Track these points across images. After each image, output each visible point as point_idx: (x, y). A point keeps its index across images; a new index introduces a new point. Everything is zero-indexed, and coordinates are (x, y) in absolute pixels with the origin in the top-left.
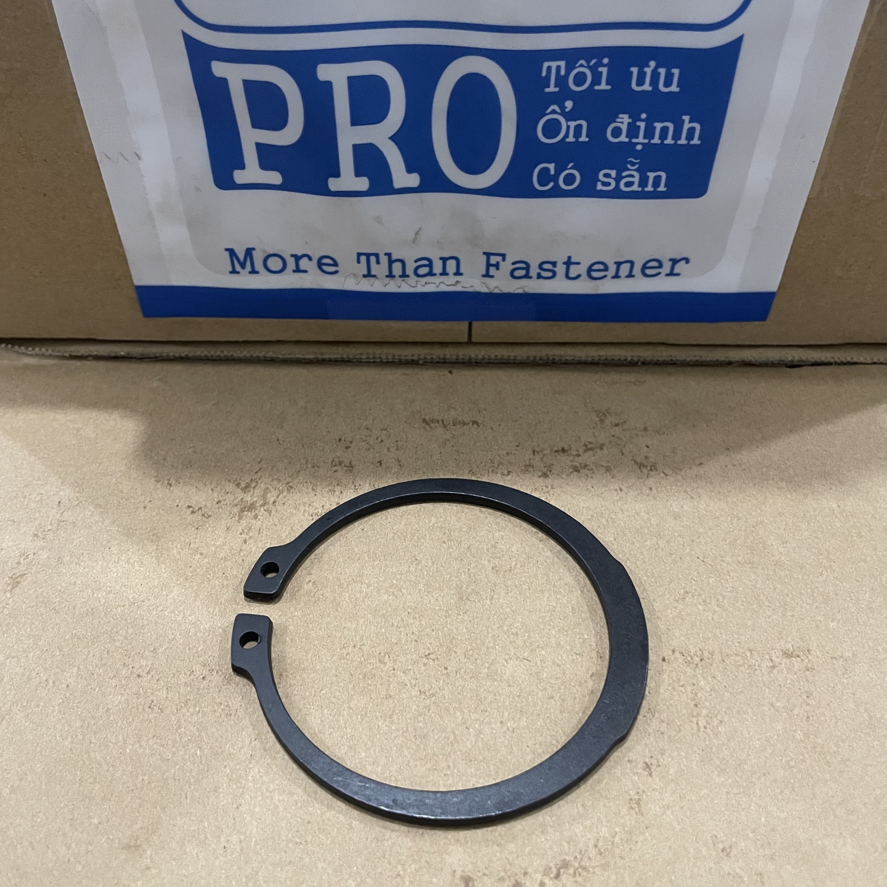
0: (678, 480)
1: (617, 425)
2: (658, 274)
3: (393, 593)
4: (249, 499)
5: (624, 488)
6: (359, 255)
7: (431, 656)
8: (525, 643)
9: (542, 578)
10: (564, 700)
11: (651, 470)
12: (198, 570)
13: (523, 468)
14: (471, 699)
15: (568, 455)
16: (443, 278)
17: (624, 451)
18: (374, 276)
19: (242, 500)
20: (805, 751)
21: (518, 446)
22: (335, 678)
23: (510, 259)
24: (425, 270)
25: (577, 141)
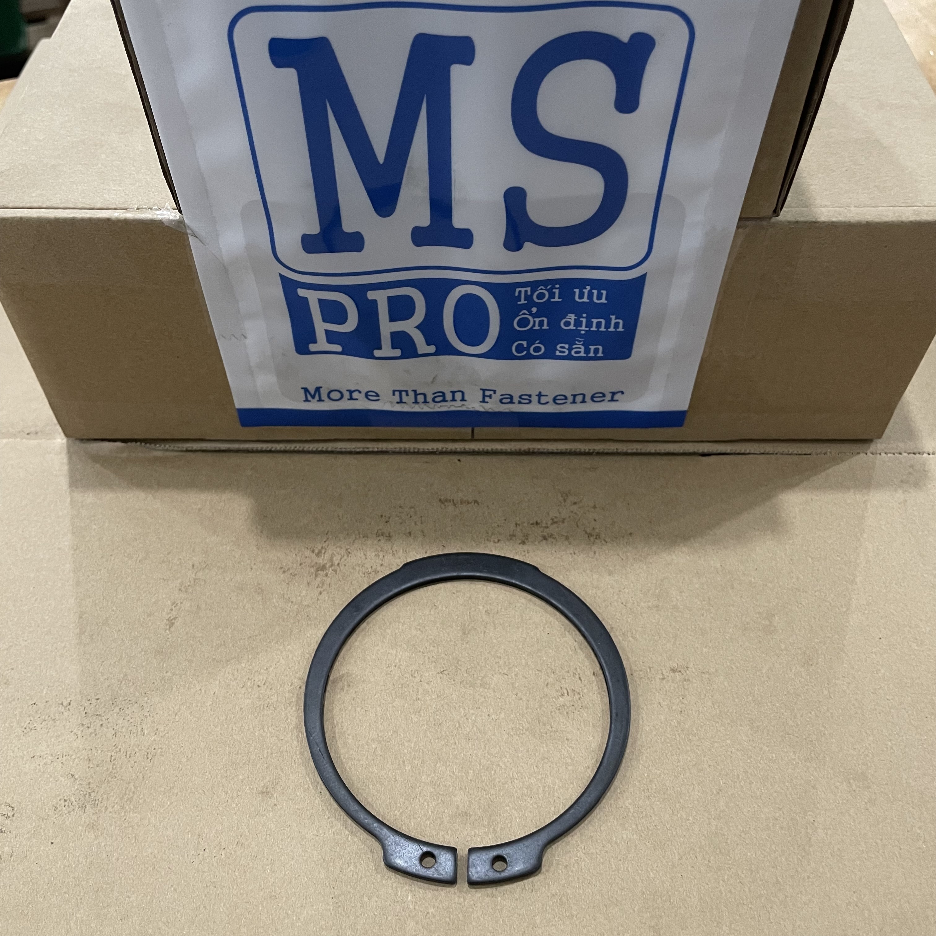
0: (614, 546)
1: (575, 503)
2: (603, 400)
3: (420, 629)
4: (321, 561)
5: (576, 552)
7: (445, 672)
8: (505, 663)
9: (518, 618)
10: (528, 701)
11: (596, 538)
12: (291, 614)
13: (508, 537)
14: (470, 700)
15: (540, 527)
16: (453, 403)
17: (578, 523)
18: (405, 403)
19: (316, 563)
20: (676, 733)
21: (505, 520)
22: (383, 687)
23: (499, 393)
24: (440, 399)
25: (541, 328)
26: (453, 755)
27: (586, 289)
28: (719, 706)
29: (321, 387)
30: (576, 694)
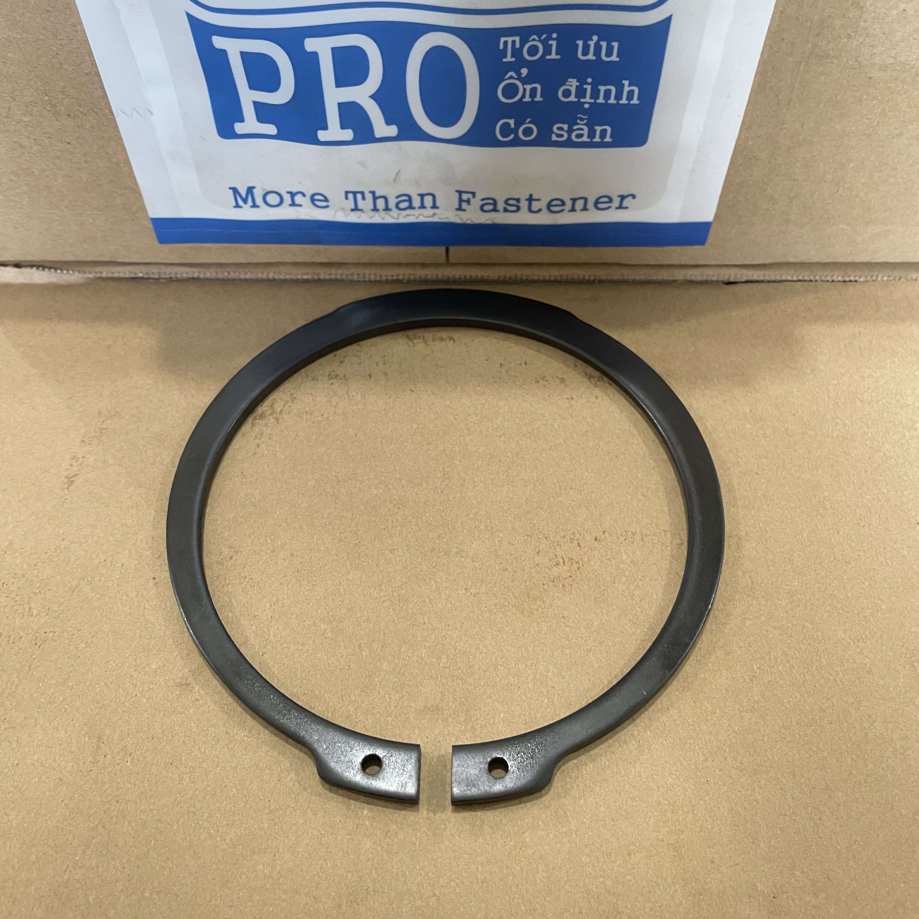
2: (609, 207)
5: (574, 397)
6: (347, 193)
8: (487, 527)
9: (503, 475)
10: (515, 572)
11: (599, 380)
13: (491, 379)
16: (422, 211)
18: (361, 210)
21: (487, 360)
23: (479, 196)
24: (406, 204)
25: (533, 101)
26: (421, 637)
27: (592, 40)
28: (750, 577)
29: (254, 187)
30: (574, 563)
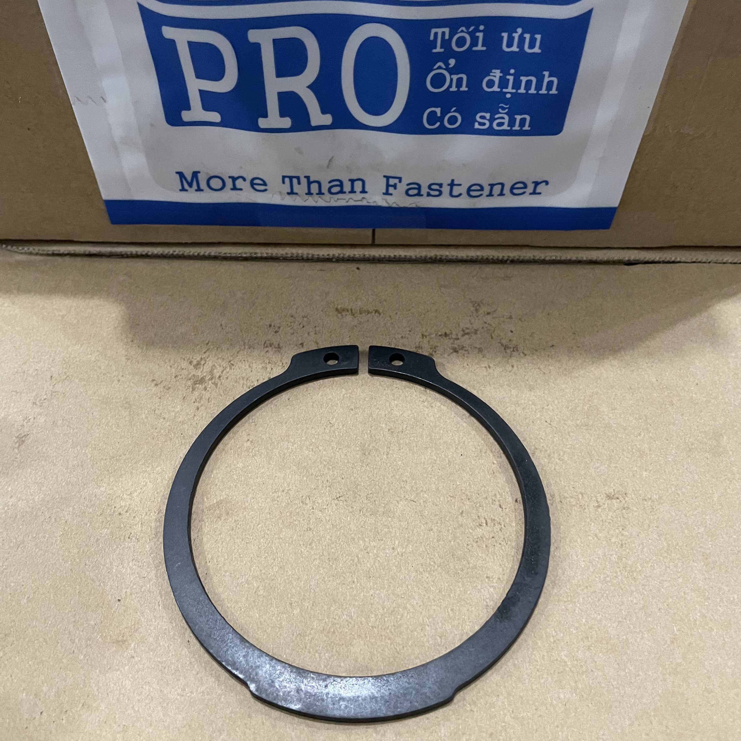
0: (534, 359)
1: (488, 313)
2: (524, 193)
3: (312, 449)
4: (199, 374)
5: (491, 365)
6: (284, 177)
7: (341, 498)
8: (412, 487)
9: (427, 438)
10: (440, 532)
11: (514, 351)
12: (162, 431)
14: (371, 531)
15: (449, 339)
16: (352, 195)
17: (493, 335)
18: (296, 194)
19: (194, 375)
20: (618, 570)
21: (410, 331)
22: (268, 516)
23: (405, 181)
24: (337, 189)
25: (459, 90)
26: (350, 596)
27: (517, 32)
28: (666, 539)
29: (199, 172)
30: (496, 524)
